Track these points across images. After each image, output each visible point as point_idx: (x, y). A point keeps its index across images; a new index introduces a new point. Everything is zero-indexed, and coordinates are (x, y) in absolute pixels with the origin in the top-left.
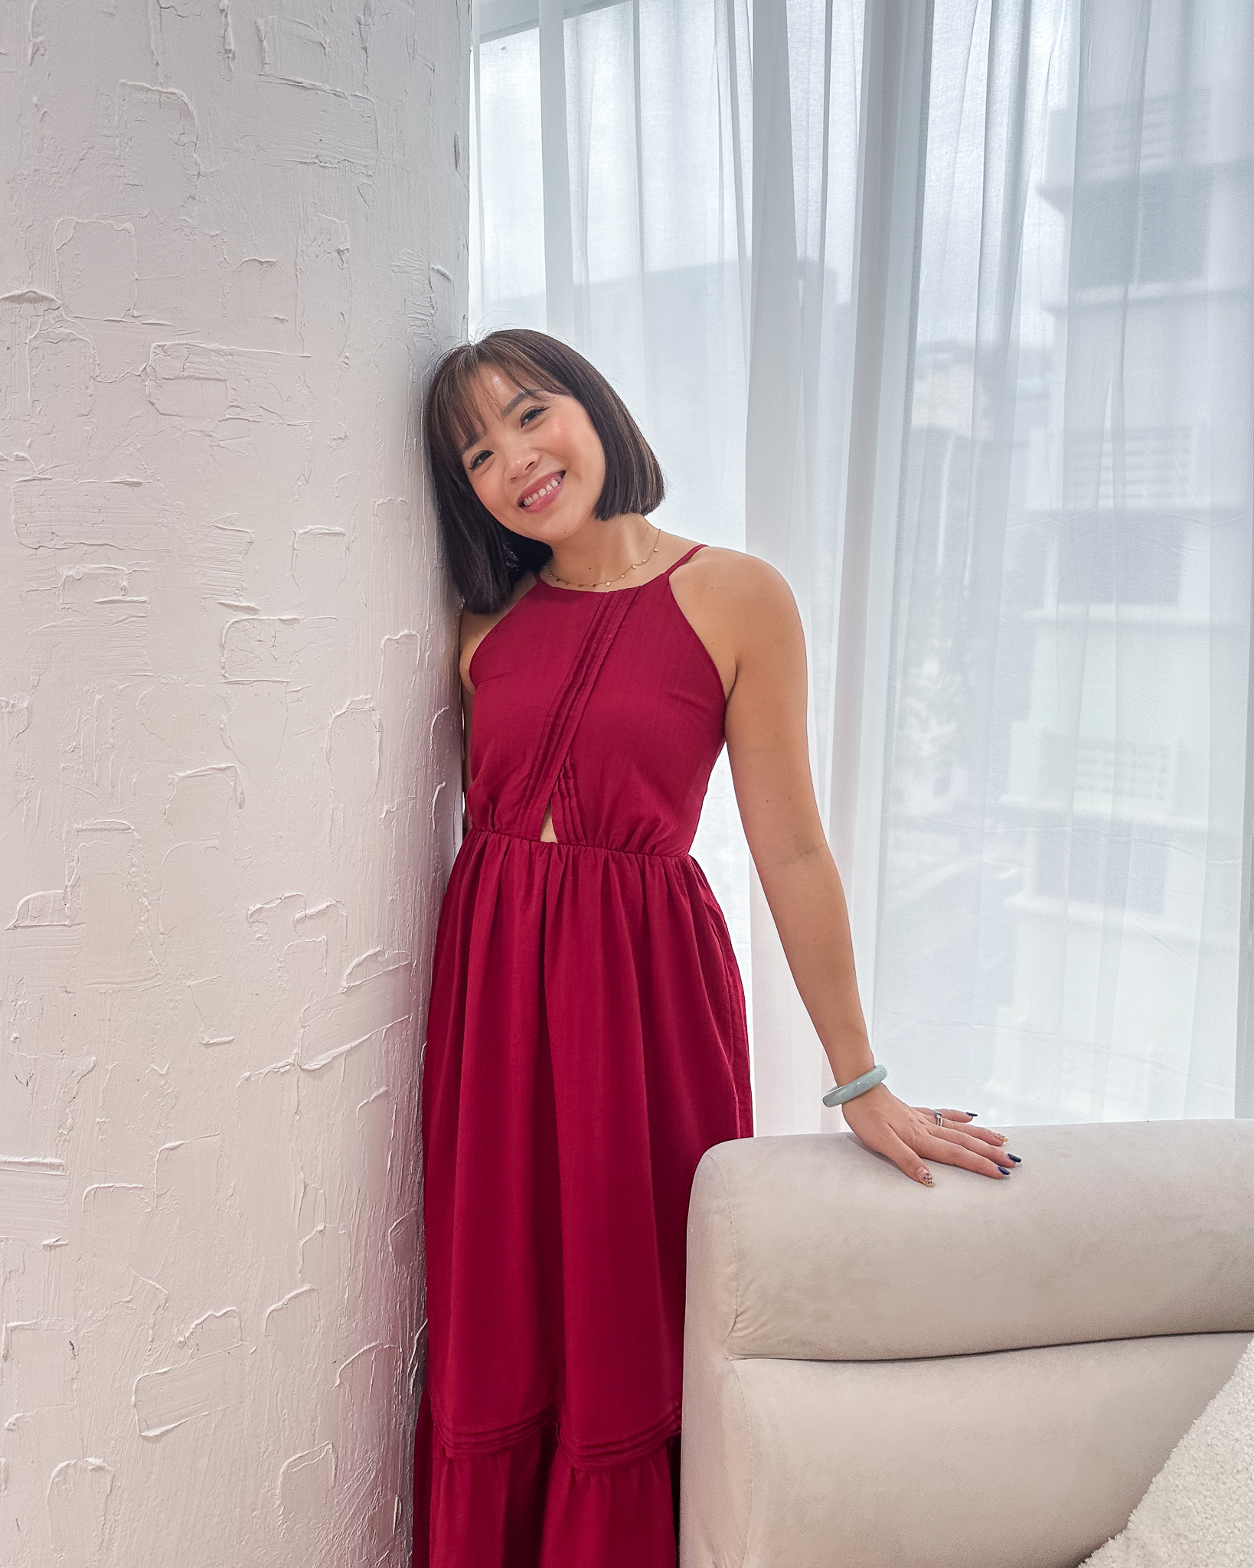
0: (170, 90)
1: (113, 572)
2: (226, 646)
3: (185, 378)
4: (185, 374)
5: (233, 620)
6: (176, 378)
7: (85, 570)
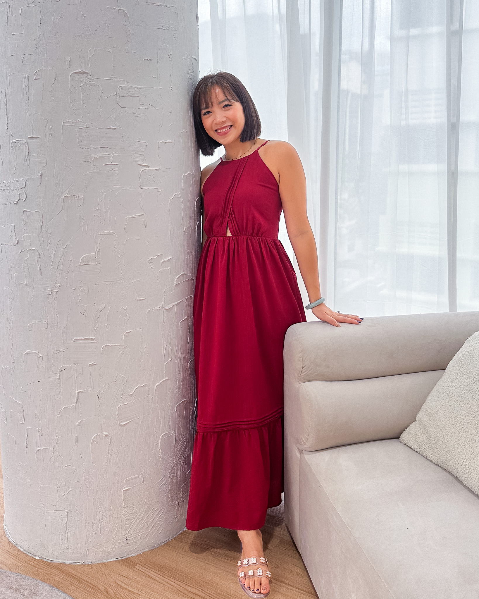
0: (121, 9)
1: (109, 156)
2: (141, 178)
3: (128, 96)
4: (128, 95)
5: (142, 170)
6: (125, 96)
7: (100, 155)
